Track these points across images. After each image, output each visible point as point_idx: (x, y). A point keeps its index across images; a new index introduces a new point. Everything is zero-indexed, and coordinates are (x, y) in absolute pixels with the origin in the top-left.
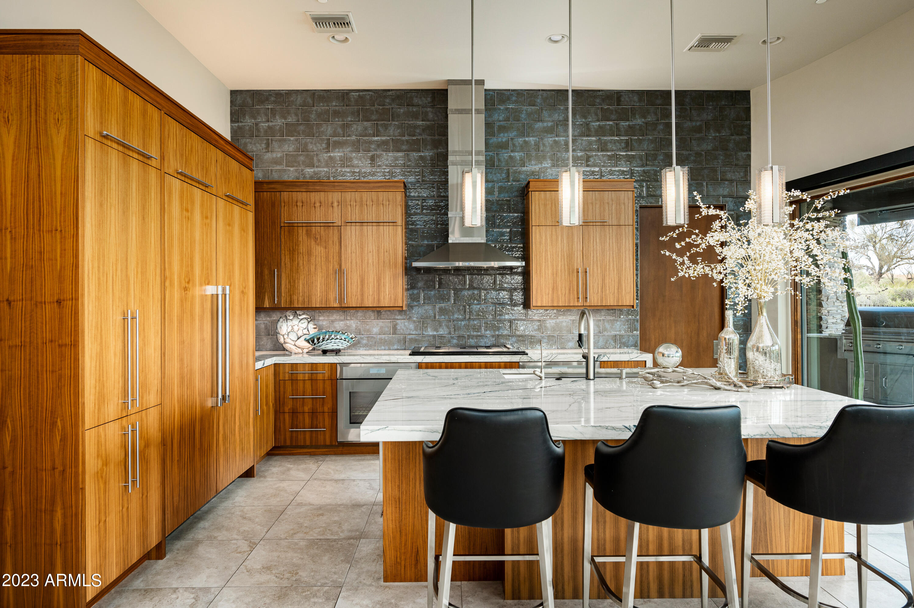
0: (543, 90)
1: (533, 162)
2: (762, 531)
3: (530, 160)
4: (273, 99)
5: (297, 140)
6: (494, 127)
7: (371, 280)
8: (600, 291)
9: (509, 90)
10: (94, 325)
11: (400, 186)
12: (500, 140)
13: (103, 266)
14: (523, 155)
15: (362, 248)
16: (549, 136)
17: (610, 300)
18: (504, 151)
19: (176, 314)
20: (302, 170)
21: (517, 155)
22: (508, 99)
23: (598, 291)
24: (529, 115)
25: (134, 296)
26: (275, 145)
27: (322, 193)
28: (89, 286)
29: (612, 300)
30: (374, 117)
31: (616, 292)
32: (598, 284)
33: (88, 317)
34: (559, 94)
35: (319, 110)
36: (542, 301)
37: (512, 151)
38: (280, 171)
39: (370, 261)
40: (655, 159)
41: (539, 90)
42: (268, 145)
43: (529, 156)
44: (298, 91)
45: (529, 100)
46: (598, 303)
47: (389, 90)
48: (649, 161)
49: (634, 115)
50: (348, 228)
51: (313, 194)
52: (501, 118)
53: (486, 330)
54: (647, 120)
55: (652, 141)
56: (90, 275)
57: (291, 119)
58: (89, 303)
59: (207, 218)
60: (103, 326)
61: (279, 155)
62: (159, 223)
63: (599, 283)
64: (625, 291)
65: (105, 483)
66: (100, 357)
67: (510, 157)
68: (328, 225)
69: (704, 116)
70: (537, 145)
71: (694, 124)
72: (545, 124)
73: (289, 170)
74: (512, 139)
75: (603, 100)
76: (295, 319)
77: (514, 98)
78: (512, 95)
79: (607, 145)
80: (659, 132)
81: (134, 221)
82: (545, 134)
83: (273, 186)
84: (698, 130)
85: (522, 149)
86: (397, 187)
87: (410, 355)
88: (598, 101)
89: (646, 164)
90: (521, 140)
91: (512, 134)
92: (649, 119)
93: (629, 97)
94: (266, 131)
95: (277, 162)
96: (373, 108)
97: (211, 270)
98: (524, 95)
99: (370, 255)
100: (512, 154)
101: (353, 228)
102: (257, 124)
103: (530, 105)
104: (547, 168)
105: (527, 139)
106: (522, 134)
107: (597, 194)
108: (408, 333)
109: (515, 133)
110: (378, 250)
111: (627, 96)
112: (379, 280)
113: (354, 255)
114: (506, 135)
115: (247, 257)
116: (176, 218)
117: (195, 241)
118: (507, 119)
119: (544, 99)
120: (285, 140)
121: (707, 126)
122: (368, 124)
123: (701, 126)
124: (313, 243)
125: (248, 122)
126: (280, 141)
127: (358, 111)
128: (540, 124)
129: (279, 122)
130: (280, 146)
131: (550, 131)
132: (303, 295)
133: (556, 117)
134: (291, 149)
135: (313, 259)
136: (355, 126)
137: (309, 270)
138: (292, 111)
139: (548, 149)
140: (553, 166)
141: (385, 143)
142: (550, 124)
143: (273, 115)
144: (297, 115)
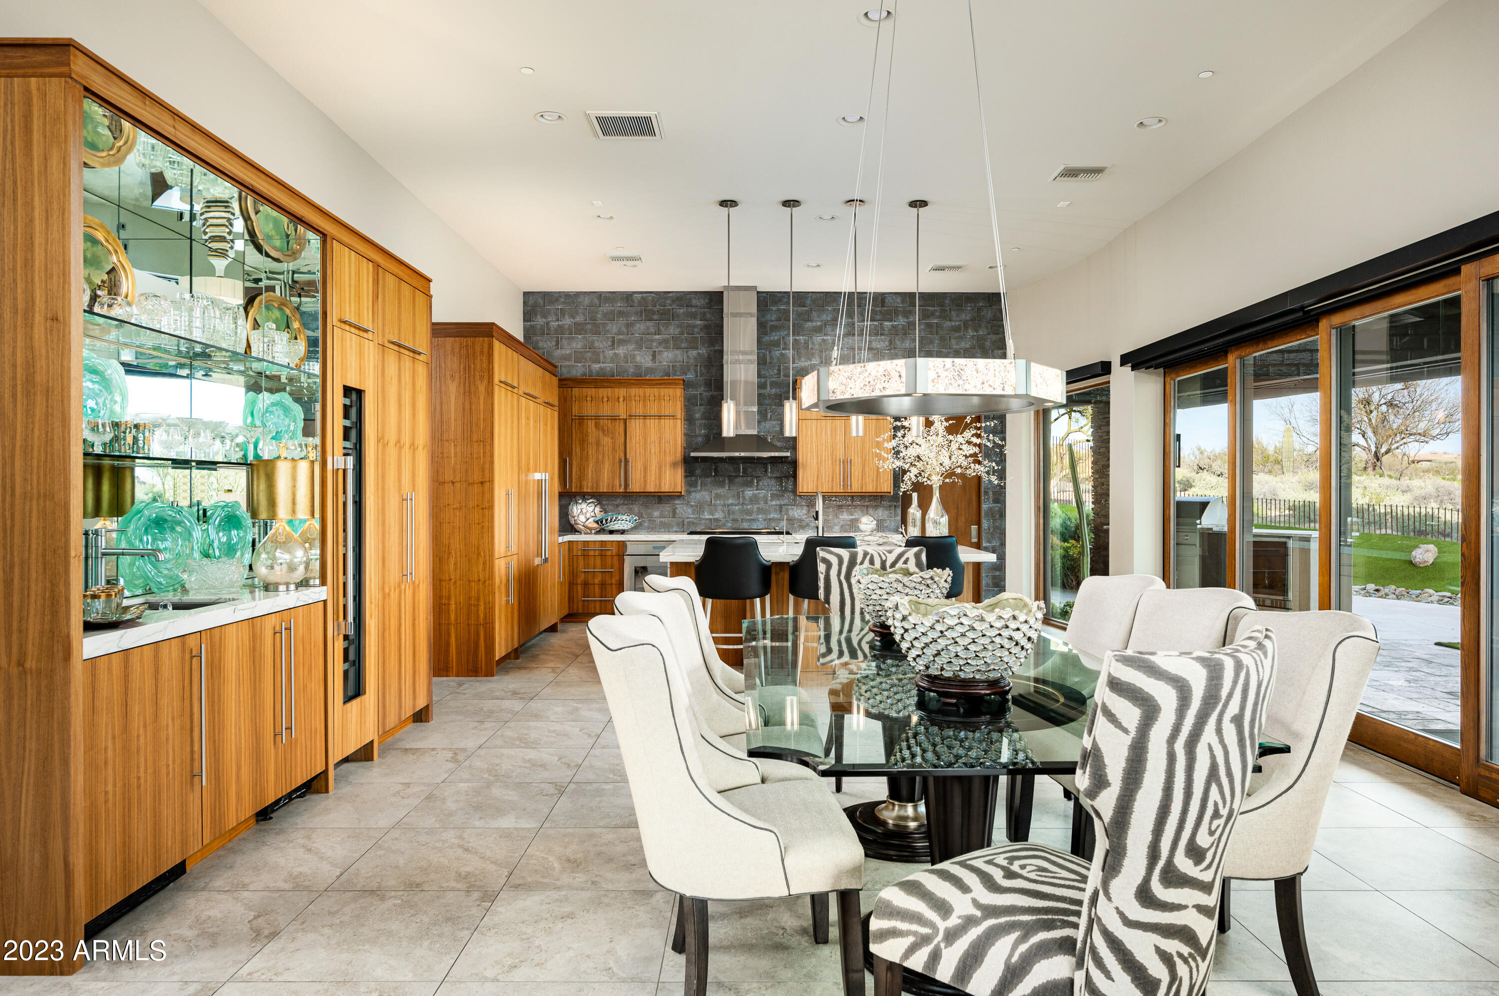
0: (812, 292)
1: (803, 359)
3: (799, 357)
5: (584, 338)
6: (766, 327)
7: (653, 468)
8: (860, 478)
9: (781, 292)
11: (681, 384)
12: (771, 338)
15: (645, 439)
16: (817, 334)
17: (871, 487)
18: (776, 349)
20: (589, 367)
21: (788, 353)
24: (799, 315)
26: (565, 342)
27: (609, 390)
30: (655, 317)
31: (875, 479)
35: (605, 311)
36: (808, 488)
37: (783, 349)
38: (571, 367)
39: (653, 451)
41: (809, 292)
42: (558, 342)
43: (798, 352)
44: (586, 292)
46: (858, 489)
47: (669, 292)
49: (897, 315)
50: (633, 421)
52: (773, 318)
53: (759, 515)
54: (909, 320)
57: (579, 319)
59: (536, 421)
61: (568, 352)
63: (860, 471)
64: (883, 479)
67: (782, 354)
68: (614, 419)
69: (963, 316)
70: (806, 343)
71: (953, 324)
72: (814, 324)
73: (577, 365)
74: (784, 338)
76: (585, 503)
77: (785, 299)
78: (784, 296)
82: (814, 333)
83: (570, 383)
84: (956, 329)
85: (793, 347)
86: (678, 384)
87: (688, 534)
90: (792, 338)
91: (784, 333)
93: (893, 299)
94: (556, 330)
96: (655, 309)
99: (653, 445)
100: (783, 352)
101: (637, 421)
102: (547, 324)
103: (801, 307)
104: (815, 365)
108: (686, 517)
110: (660, 441)
111: (890, 298)
112: (660, 469)
113: (638, 445)
114: (778, 334)
117: (530, 441)
118: (779, 319)
119: (814, 301)
120: (573, 338)
121: (966, 325)
122: (650, 324)
123: (959, 325)
124: (601, 434)
125: (540, 321)
126: (569, 338)
127: (641, 312)
128: (810, 324)
129: (567, 321)
130: (569, 344)
131: (818, 330)
132: (592, 481)
133: (824, 317)
134: (579, 346)
135: (601, 449)
136: (638, 325)
137: (597, 458)
138: (580, 311)
139: (817, 347)
140: (822, 363)
141: (666, 341)
142: (819, 323)
143: (563, 315)
144: (584, 315)
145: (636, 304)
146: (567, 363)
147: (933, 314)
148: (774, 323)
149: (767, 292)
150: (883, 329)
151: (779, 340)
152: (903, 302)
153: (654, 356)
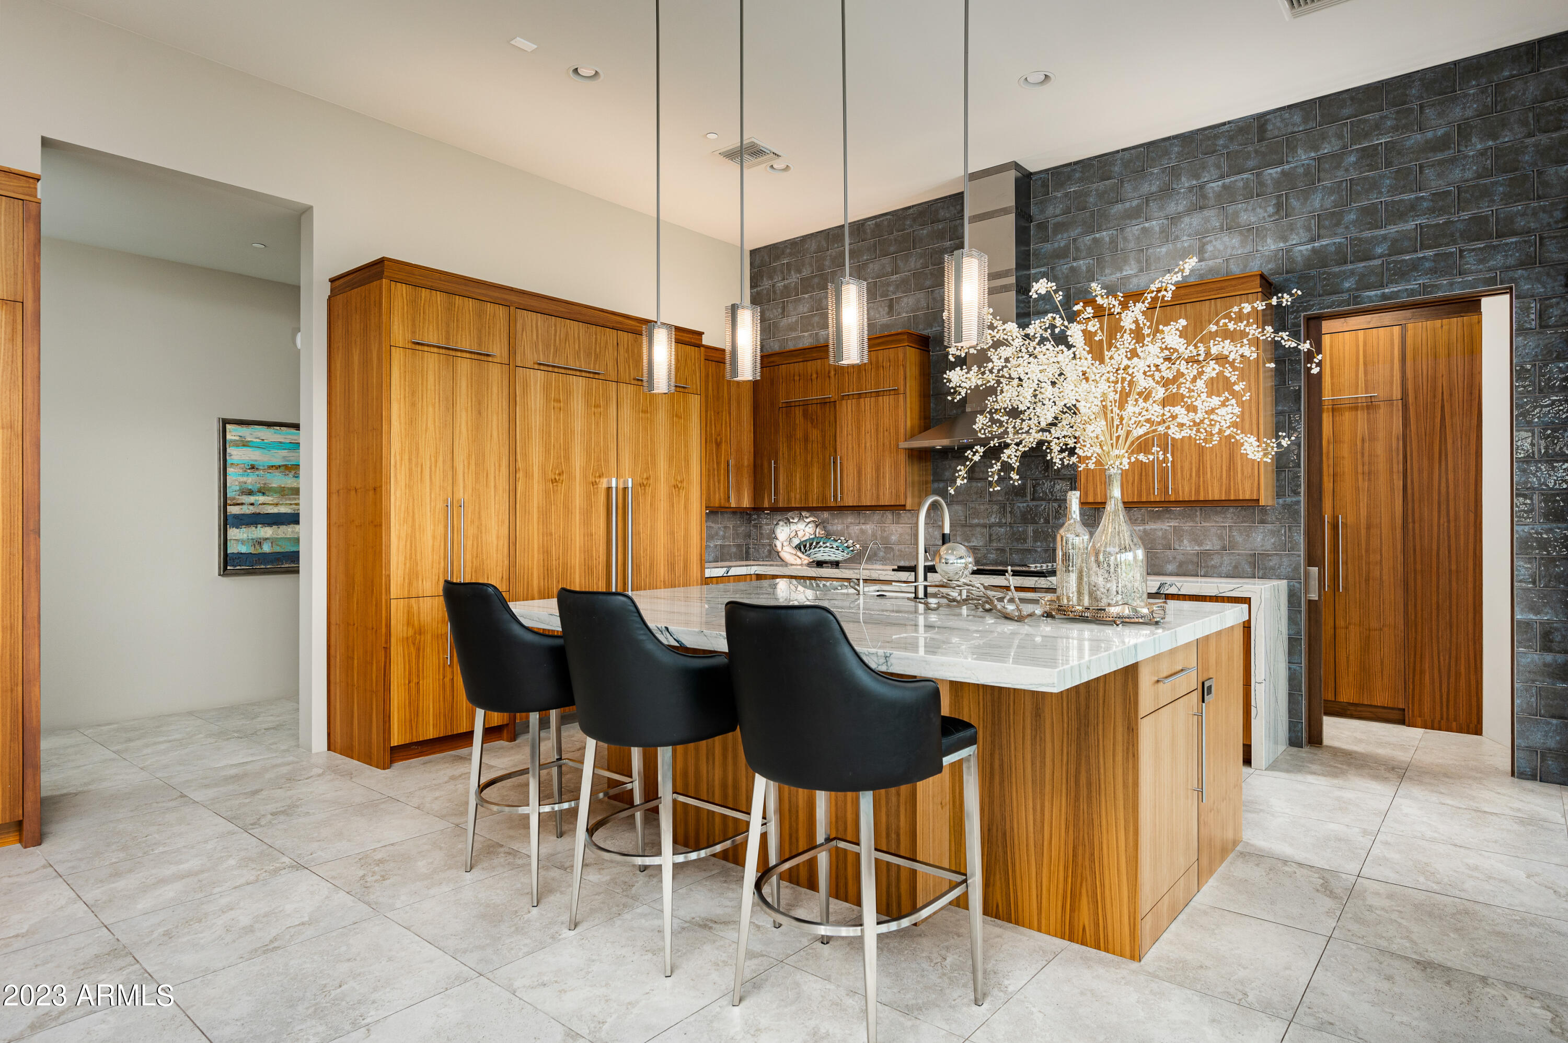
0: (1123, 150)
1: (1107, 271)
2: (1000, 845)
3: (1102, 269)
4: (788, 251)
5: (811, 297)
6: (1047, 228)
7: (869, 470)
8: (1194, 474)
9: (1070, 164)
10: (403, 509)
11: (904, 339)
12: (1056, 245)
13: (417, 456)
14: (1091, 262)
15: (859, 428)
16: (1134, 222)
17: (1213, 490)
18: (1062, 262)
19: (535, 505)
20: (817, 334)
21: (1082, 264)
22: (1069, 178)
23: (1191, 475)
24: (1101, 195)
25: (464, 487)
26: (790, 307)
27: (819, 361)
28: (396, 476)
29: (1216, 491)
30: (892, 249)
31: (1224, 476)
32: (1191, 463)
33: (395, 503)
34: (1151, 149)
35: (834, 254)
36: (1095, 494)
37: (1074, 259)
38: (795, 338)
39: (868, 445)
40: (1338, 224)
41: (1118, 152)
42: (783, 308)
43: (1100, 261)
44: (812, 234)
45: (1100, 172)
46: (1190, 496)
47: (909, 208)
48: (1325, 228)
49: (1292, 149)
50: (844, 402)
51: (809, 363)
52: (1058, 211)
53: (1035, 541)
54: (1321, 152)
55: (1331, 191)
56: (398, 466)
57: (806, 272)
58: (396, 490)
59: (597, 406)
60: (416, 511)
61: (794, 319)
62: (505, 416)
63: (1193, 462)
64: (1243, 473)
65: (418, 649)
66: (412, 539)
67: (1073, 269)
68: (824, 403)
69: (1457, 113)
70: (1113, 241)
71: (1430, 135)
72: (1127, 205)
73: (804, 336)
74: (1074, 240)
75: (1231, 139)
76: (801, 522)
77: (1077, 175)
78: (1075, 170)
79: (1238, 217)
80: (1347, 170)
81: (464, 419)
82: (1128, 221)
83: (772, 359)
84: (1442, 144)
85: (1090, 254)
86: (900, 341)
87: (894, 570)
88: (1221, 142)
89: (1319, 236)
90: (1088, 239)
91: (1074, 233)
92: (1326, 149)
93: (1283, 120)
94: (782, 292)
95: (792, 328)
96: (891, 237)
97: (607, 461)
98: (1093, 165)
99: (868, 436)
100: (1075, 264)
101: (849, 401)
102: (774, 286)
103: (1103, 179)
104: (1128, 277)
105: (1097, 236)
106: (1090, 229)
107: (1219, 305)
108: (932, 543)
109: (1079, 230)
110: (877, 430)
111: (1279, 119)
112: (878, 469)
113: (850, 437)
114: (1065, 235)
115: (686, 446)
116: (536, 410)
117: (573, 432)
118: (1067, 211)
119: (1126, 164)
120: (800, 300)
121: (1464, 131)
122: (886, 260)
123: (1447, 134)
124: (810, 425)
125: (766, 284)
126: (795, 301)
127: (875, 245)
128: (1119, 206)
129: (794, 278)
130: (795, 309)
131: (1135, 214)
132: (800, 492)
133: (1146, 188)
134: (806, 310)
135: (810, 446)
136: (871, 266)
137: (806, 460)
138: (807, 261)
139: (1132, 245)
140: (1141, 270)
141: (905, 281)
142: (1135, 203)
143: (789, 270)
144: (812, 266)
145: (869, 236)
146: (794, 335)
147: (1377, 127)
148: (1059, 219)
149: (1047, 171)
150: (1261, 184)
151: (1067, 247)
152: (1305, 120)
153: (891, 307)
